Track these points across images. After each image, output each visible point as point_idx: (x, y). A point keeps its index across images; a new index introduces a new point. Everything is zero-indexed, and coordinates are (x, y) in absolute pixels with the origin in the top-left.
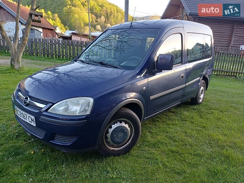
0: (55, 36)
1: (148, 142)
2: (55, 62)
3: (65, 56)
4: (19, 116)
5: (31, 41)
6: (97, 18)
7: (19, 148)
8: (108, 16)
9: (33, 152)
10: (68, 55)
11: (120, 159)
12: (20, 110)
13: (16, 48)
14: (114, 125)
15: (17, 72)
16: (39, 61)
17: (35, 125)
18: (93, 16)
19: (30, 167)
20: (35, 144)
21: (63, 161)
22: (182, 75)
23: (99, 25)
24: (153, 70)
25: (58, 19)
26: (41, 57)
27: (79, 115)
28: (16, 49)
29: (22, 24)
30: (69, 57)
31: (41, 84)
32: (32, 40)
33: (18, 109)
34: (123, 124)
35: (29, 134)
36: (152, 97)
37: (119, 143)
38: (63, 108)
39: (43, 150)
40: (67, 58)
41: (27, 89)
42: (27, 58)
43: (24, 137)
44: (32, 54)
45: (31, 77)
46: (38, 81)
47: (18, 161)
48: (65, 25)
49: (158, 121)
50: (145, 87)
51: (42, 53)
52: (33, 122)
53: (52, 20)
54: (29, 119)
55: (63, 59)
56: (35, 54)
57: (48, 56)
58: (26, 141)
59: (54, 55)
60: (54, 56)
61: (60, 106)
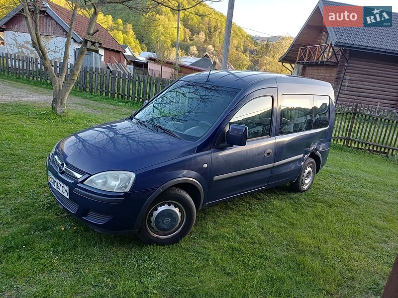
0: (122, 61)
1: (207, 233)
2: (114, 105)
3: (130, 98)
4: (53, 185)
5: (85, 70)
6: (193, 35)
7: (49, 221)
8: (210, 32)
9: (63, 229)
10: (136, 96)
11: (164, 249)
12: (54, 177)
13: (61, 84)
14: (160, 208)
15: (58, 119)
16: (92, 102)
17: (68, 197)
18: (188, 31)
19: (58, 244)
20: (67, 219)
21: (96, 243)
22: (269, 151)
23: (195, 46)
24: (222, 144)
25: (132, 32)
26: (96, 96)
27: (116, 191)
28: (61, 86)
29: (75, 41)
30: (136, 99)
31: (85, 147)
32: (86, 68)
33: (52, 175)
34: (172, 208)
35: (61, 207)
36: (216, 178)
37: (164, 230)
38: (101, 181)
39: (75, 228)
40: (134, 100)
41: (65, 151)
42: (76, 96)
43: (56, 209)
44: (85, 90)
45: (76, 135)
46: (82, 143)
47: (46, 237)
48: (141, 42)
49: (232, 209)
50: (207, 165)
51: (98, 90)
52: (66, 194)
53: (123, 33)
54: (63, 190)
55: (128, 102)
56: (88, 90)
57: (107, 95)
58: (58, 215)
59: (115, 93)
60: (116, 95)
61: (99, 178)
